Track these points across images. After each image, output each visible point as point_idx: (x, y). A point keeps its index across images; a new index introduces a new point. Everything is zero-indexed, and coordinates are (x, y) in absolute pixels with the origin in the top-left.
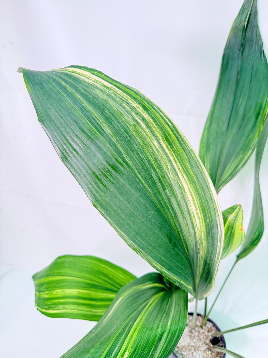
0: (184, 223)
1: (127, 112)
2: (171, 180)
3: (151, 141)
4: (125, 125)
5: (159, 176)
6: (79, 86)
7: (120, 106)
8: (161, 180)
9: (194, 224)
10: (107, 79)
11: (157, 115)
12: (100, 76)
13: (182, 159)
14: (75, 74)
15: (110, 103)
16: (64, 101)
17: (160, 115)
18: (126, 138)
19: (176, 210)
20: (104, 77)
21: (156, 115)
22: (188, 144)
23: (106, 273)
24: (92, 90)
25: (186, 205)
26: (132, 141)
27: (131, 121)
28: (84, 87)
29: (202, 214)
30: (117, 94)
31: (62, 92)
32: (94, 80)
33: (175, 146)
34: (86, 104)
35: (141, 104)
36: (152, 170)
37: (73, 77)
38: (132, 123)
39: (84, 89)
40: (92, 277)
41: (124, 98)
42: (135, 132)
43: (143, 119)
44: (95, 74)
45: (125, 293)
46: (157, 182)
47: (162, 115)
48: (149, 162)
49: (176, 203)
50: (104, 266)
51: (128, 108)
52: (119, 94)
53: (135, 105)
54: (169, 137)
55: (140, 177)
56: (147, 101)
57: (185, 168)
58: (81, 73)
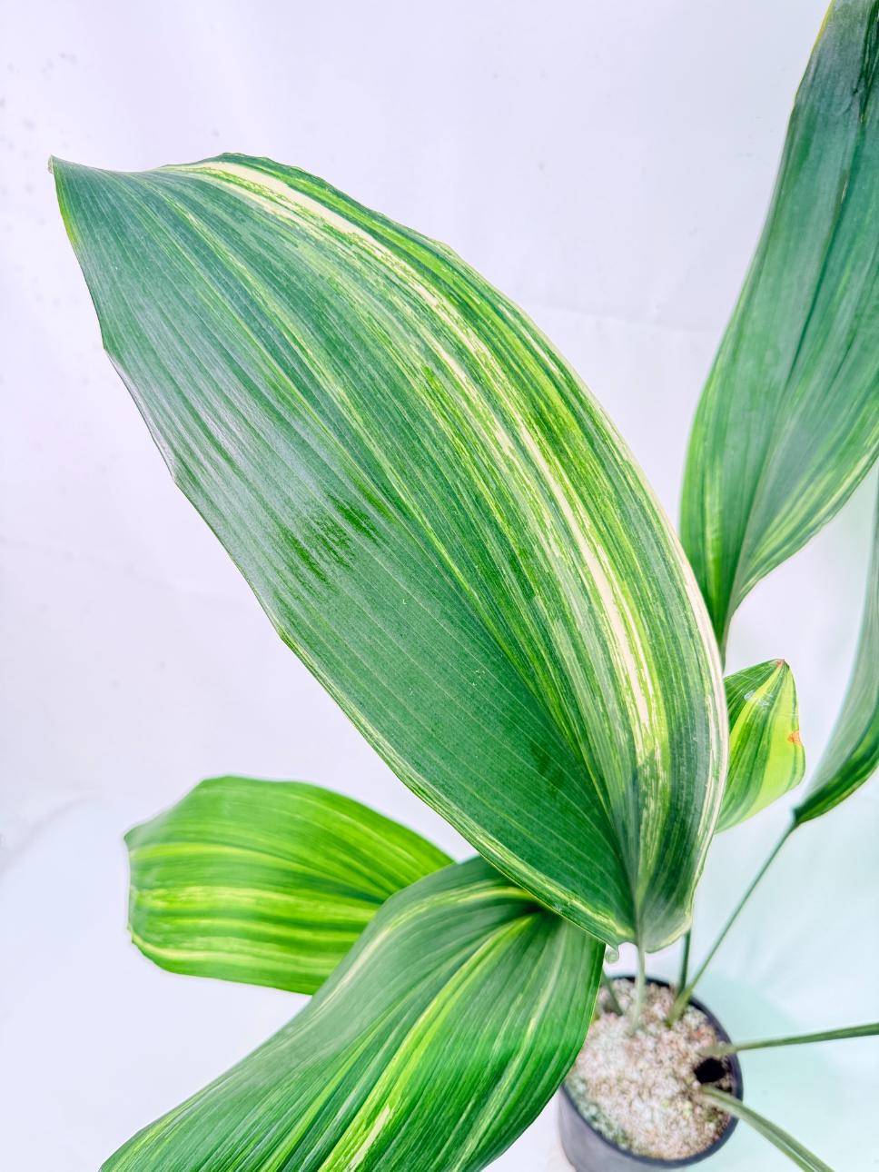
0: (596, 708)
1: (404, 327)
2: (553, 565)
3: (487, 428)
4: (395, 371)
5: (511, 550)
6: (244, 230)
7: (380, 301)
8: (518, 565)
9: (630, 713)
10: (342, 205)
11: (511, 336)
12: (316, 194)
13: (594, 494)
14: (232, 186)
15: (345, 292)
16: (192, 283)
17: (521, 339)
18: (397, 416)
19: (568, 664)
20: (330, 198)
21: (505, 337)
22: (616, 443)
24: (288, 245)
25: (603, 649)
26: (417, 427)
27: (418, 357)
28: (260, 233)
29: (656, 680)
30: (372, 261)
31: (184, 248)
32: (296, 208)
33: (570, 447)
34: (262, 293)
35: (455, 298)
36: (488, 531)
37: (226, 198)
38: (418, 365)
39: (260, 241)
40: (305, 853)
41: (396, 275)
42: (430, 395)
43: (461, 352)
44: (301, 187)
45: (401, 914)
46: (506, 569)
47: (530, 338)
48: (478, 500)
49: (568, 643)
51: (409, 310)
52: (379, 258)
53: (433, 299)
54: (550, 418)
55: (443, 551)
56: (475, 288)
57: (605, 525)
58: (254, 184)
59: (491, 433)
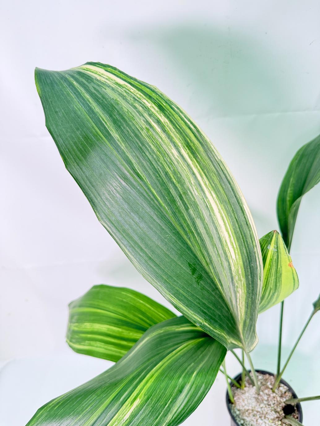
0: (215, 252)
1: (139, 114)
2: (195, 198)
3: (169, 149)
4: (136, 129)
5: (180, 192)
6: (90, 86)
7: (131, 106)
8: (183, 198)
9: (228, 255)
10: (121, 75)
11: (176, 116)
12: (113, 72)
13: (209, 172)
14: (88, 72)
15: (120, 104)
16: (72, 103)
17: (180, 117)
18: (137, 144)
19: (203, 235)
20: (118, 74)
21: (174, 117)
22: (216, 153)
23: (143, 310)
24: (103, 89)
25: (216, 230)
26: (143, 148)
27: (144, 124)
28: (95, 86)
29: (236, 242)
30: (130, 93)
31: (71, 92)
32: (106, 77)
33: (199, 155)
34: (94, 105)
35: (157, 104)
36: (171, 185)
37: (86, 76)
38: (144, 127)
39: (95, 89)
41: (137, 97)
42: (148, 137)
43: (158, 122)
44: (109, 70)
46: (178, 199)
47: (183, 116)
48: (166, 174)
49: (202, 227)
50: (141, 302)
51: (141, 109)
52: (132, 92)
53: (149, 104)
54: (192, 145)
55: (154, 192)
56: (164, 100)
57: (214, 184)
58: (95, 71)
59: (170, 150)
